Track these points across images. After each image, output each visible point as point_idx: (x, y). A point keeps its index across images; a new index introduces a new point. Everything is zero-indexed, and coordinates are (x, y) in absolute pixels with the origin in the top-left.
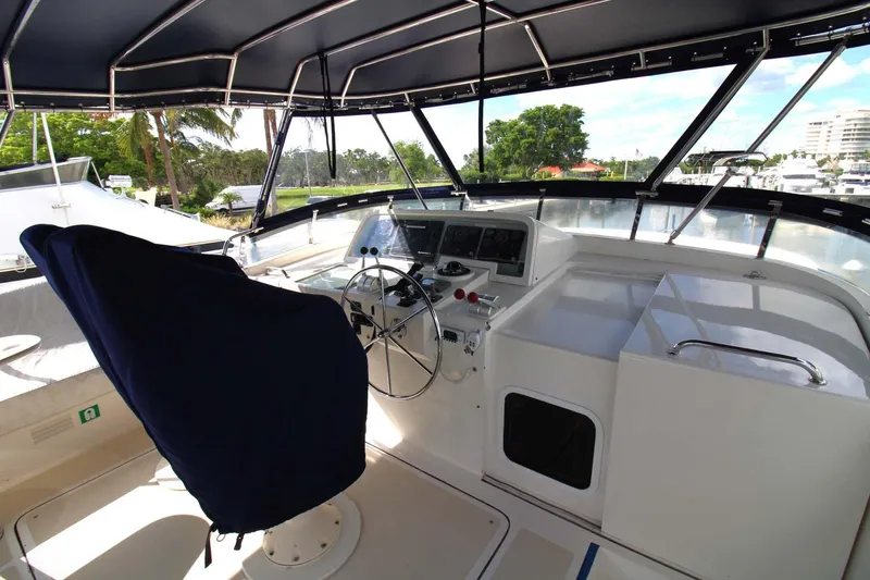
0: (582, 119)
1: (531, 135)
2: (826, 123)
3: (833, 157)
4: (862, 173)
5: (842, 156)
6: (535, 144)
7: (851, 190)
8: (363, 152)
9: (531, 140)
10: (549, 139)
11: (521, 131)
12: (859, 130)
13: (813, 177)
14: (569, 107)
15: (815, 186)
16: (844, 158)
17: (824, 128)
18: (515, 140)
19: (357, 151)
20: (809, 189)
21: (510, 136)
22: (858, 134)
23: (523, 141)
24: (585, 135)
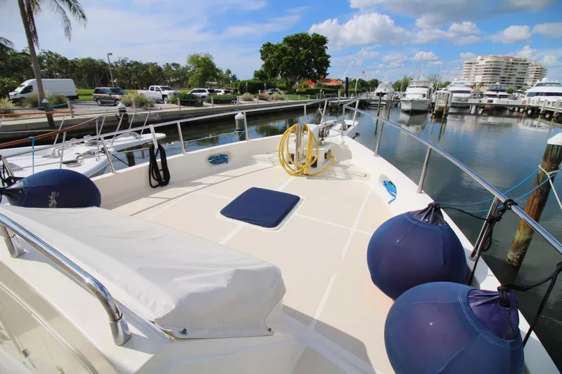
0: (326, 45)
1: (290, 54)
2: (475, 63)
3: (477, 84)
4: (498, 91)
5: (482, 84)
6: (293, 60)
7: (492, 101)
8: (178, 65)
9: (290, 57)
10: (303, 57)
11: (284, 50)
12: (493, 68)
13: (468, 92)
14: (318, 35)
15: (470, 98)
16: (483, 86)
17: (474, 67)
18: (279, 57)
19: (174, 65)
20: (467, 99)
21: (276, 54)
22: (493, 71)
23: (284, 58)
24: (329, 57)
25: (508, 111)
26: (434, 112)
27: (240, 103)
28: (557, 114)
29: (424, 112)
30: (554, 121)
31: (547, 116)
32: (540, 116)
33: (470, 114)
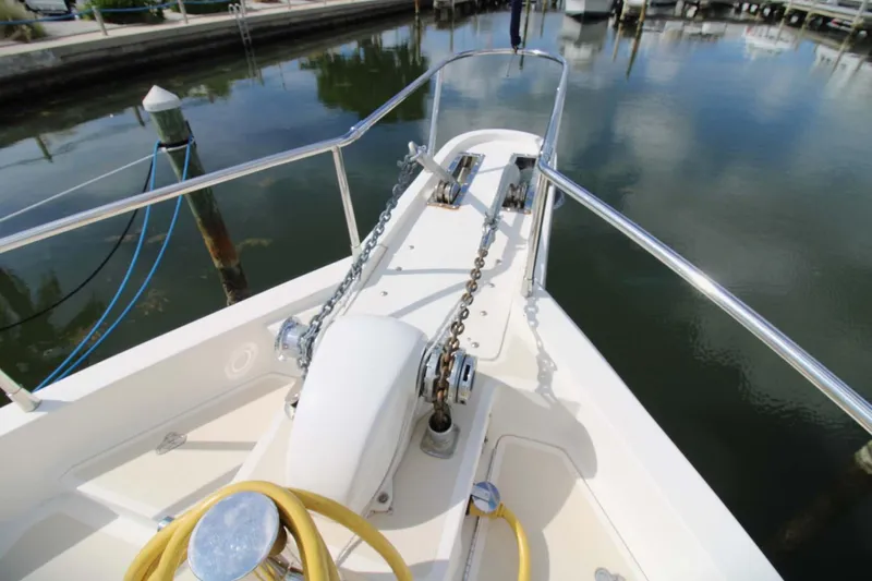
25: (733, 11)
26: (622, 17)
27: (250, 10)
28: (812, 16)
29: (604, 17)
30: (806, 29)
31: (794, 19)
32: (783, 20)
33: (674, 18)
